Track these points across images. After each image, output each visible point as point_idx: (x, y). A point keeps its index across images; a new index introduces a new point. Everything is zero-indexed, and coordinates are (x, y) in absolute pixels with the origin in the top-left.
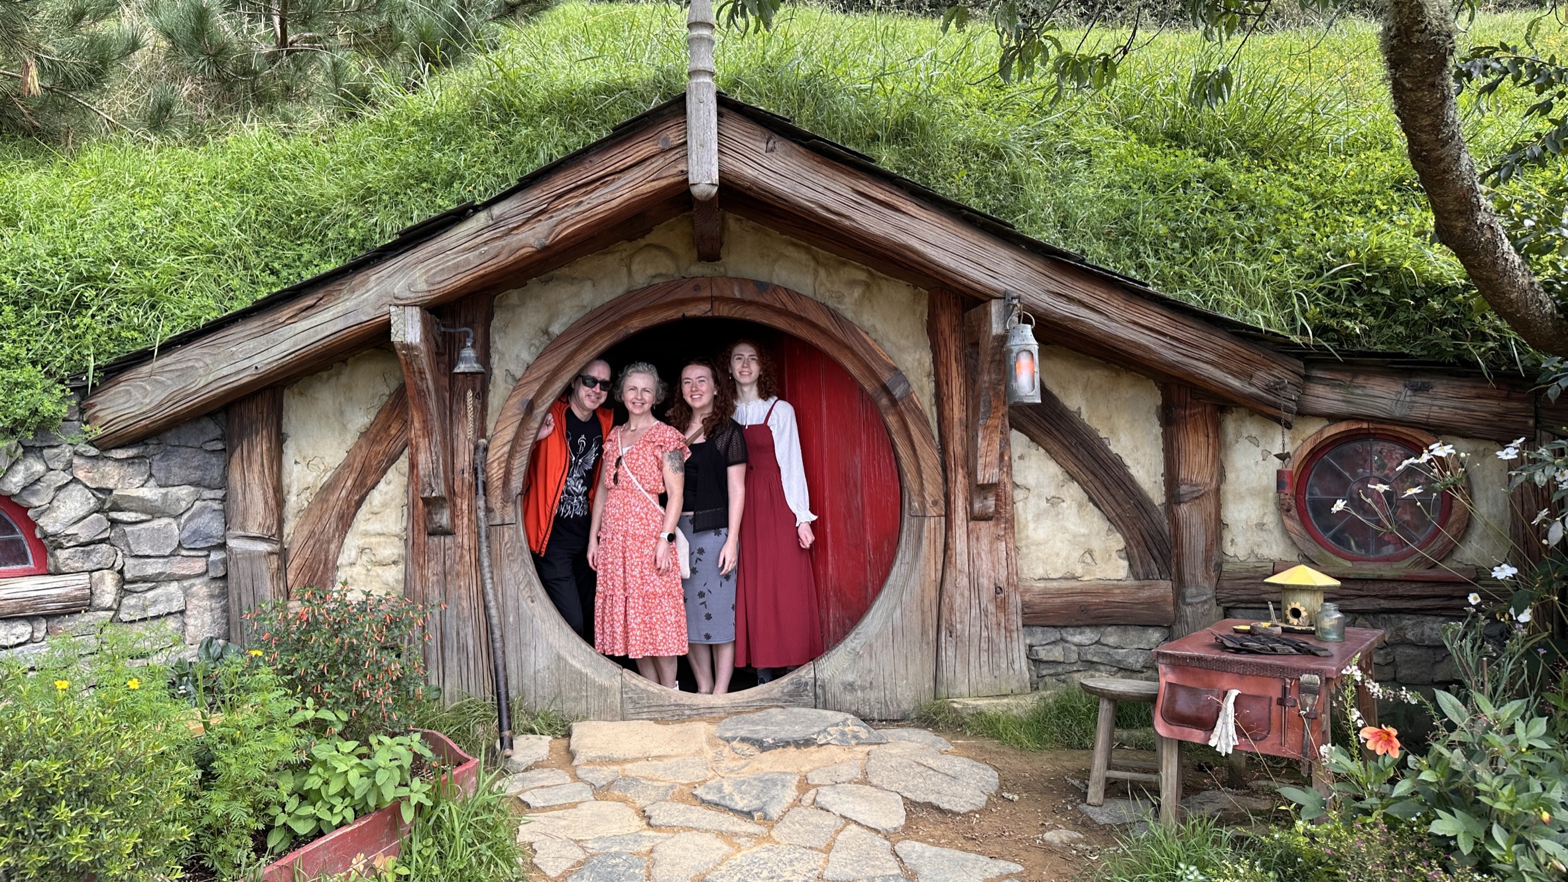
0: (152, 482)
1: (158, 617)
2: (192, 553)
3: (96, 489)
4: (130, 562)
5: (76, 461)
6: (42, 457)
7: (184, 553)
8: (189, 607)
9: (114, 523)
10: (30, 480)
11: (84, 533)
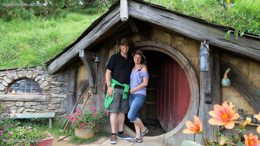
0: (57, 81)
1: (56, 104)
2: (62, 93)
3: (49, 82)
4: (53, 94)
5: (46, 77)
6: (41, 76)
7: (61, 93)
8: (61, 103)
9: (51, 87)
10: (39, 79)
11: (46, 88)
